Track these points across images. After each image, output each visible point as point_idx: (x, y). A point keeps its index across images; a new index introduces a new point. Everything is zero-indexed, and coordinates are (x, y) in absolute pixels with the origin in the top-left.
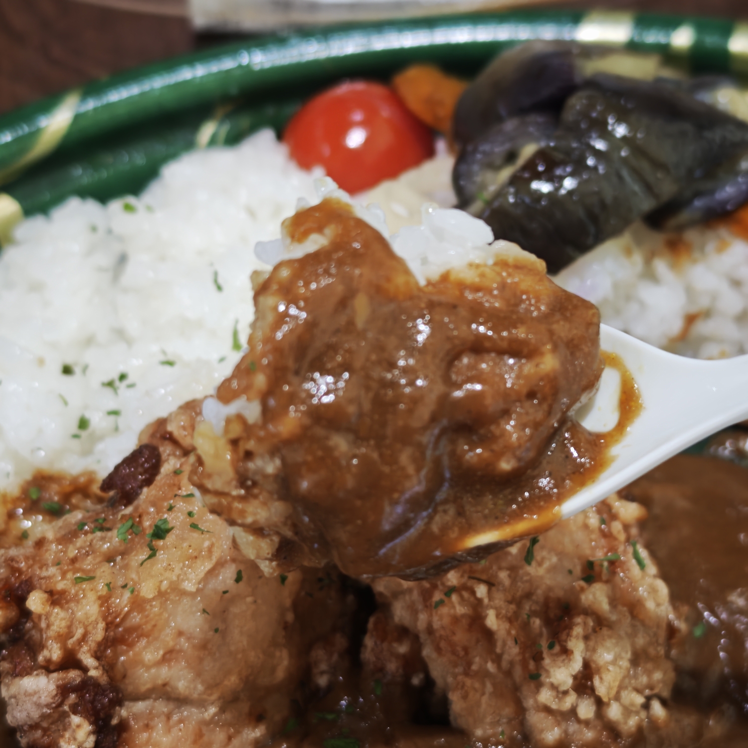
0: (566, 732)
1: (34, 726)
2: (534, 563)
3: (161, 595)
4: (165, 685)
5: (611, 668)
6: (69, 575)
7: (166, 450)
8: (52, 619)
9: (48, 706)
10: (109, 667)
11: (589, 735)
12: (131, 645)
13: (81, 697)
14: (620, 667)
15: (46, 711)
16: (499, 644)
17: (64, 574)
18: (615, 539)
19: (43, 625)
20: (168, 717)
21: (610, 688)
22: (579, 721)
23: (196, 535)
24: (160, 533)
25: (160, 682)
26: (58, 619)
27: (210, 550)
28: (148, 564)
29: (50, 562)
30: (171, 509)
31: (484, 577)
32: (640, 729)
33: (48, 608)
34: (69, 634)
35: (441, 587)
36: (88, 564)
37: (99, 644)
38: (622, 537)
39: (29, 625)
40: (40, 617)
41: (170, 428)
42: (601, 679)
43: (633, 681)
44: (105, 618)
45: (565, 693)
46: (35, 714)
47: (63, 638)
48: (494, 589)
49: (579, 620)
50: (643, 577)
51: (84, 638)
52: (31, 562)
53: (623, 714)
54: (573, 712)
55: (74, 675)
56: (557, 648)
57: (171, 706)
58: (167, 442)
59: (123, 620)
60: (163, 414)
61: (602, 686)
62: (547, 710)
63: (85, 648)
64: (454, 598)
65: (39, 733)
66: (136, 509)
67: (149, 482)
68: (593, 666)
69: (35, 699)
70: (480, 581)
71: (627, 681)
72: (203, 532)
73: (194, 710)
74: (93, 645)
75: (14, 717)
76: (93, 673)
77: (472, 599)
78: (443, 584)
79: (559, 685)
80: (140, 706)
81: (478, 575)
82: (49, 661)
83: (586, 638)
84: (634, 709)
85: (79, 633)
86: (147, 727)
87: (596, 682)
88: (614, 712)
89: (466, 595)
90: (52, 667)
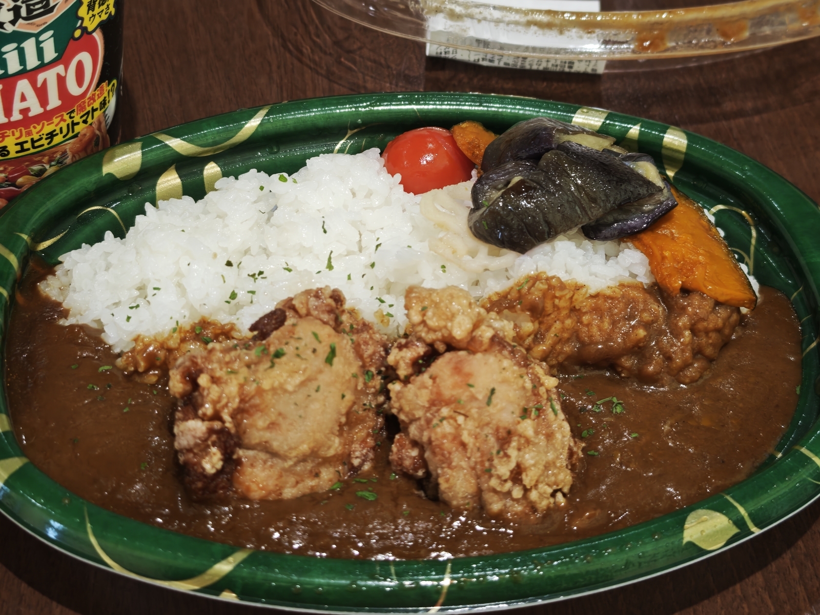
0: (505, 505)
1: (190, 450)
2: (491, 406)
3: (273, 389)
4: (266, 442)
5: (533, 468)
6: (224, 369)
7: (289, 314)
8: (211, 391)
9: (200, 438)
10: (238, 425)
11: (518, 508)
12: (251, 415)
13: (219, 438)
14: (539, 469)
15: (199, 441)
16: (469, 451)
17: (221, 369)
18: (541, 397)
19: (205, 393)
20: (265, 462)
21: (531, 480)
22: (513, 500)
23: (298, 360)
24: (278, 355)
25: (264, 440)
26: (214, 392)
27: (305, 370)
28: (269, 371)
29: (215, 361)
30: (287, 344)
31: (462, 412)
32: (548, 508)
33: (209, 384)
34: (219, 401)
35: (437, 417)
36: (236, 366)
37: (234, 410)
38: (545, 396)
39: (196, 394)
40: (204, 389)
41: (294, 302)
42: (527, 475)
43: (546, 479)
44: (240, 396)
45: (505, 481)
46: (192, 442)
47: (214, 403)
48: (468, 419)
49: (516, 438)
50: (555, 420)
51: (226, 405)
52: (204, 360)
53: (539, 498)
54: (509, 494)
55: (217, 425)
56: (502, 453)
57: (268, 456)
58: (291, 310)
59: (250, 399)
60: (292, 296)
61: (527, 480)
62: (494, 491)
63: (226, 410)
64: (445, 422)
65: (191, 455)
66: (267, 342)
67: (276, 329)
68: (522, 466)
69: (193, 433)
70: (460, 414)
71: (542, 478)
72: (302, 359)
73: (280, 461)
74: (231, 409)
75: (179, 444)
76: (228, 425)
77: (455, 424)
78: (439, 415)
79: (502, 476)
80: (251, 453)
81: (458, 411)
82: (204, 414)
83: (519, 449)
84: (545, 496)
85: (224, 401)
86: (252, 465)
87: (524, 476)
88: (534, 495)
89: (451, 421)
90: (205, 418)
